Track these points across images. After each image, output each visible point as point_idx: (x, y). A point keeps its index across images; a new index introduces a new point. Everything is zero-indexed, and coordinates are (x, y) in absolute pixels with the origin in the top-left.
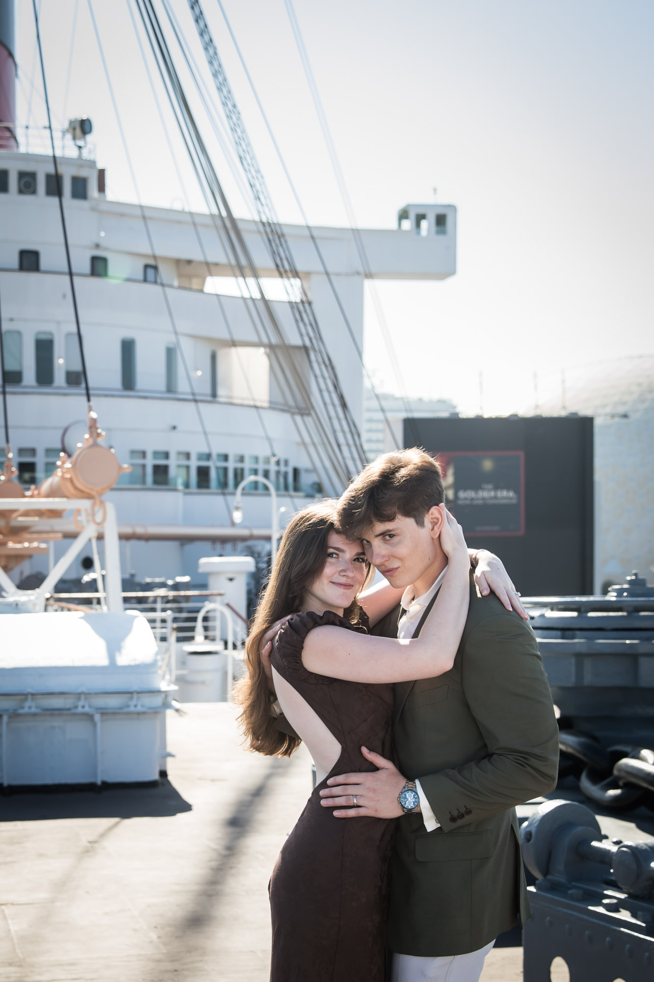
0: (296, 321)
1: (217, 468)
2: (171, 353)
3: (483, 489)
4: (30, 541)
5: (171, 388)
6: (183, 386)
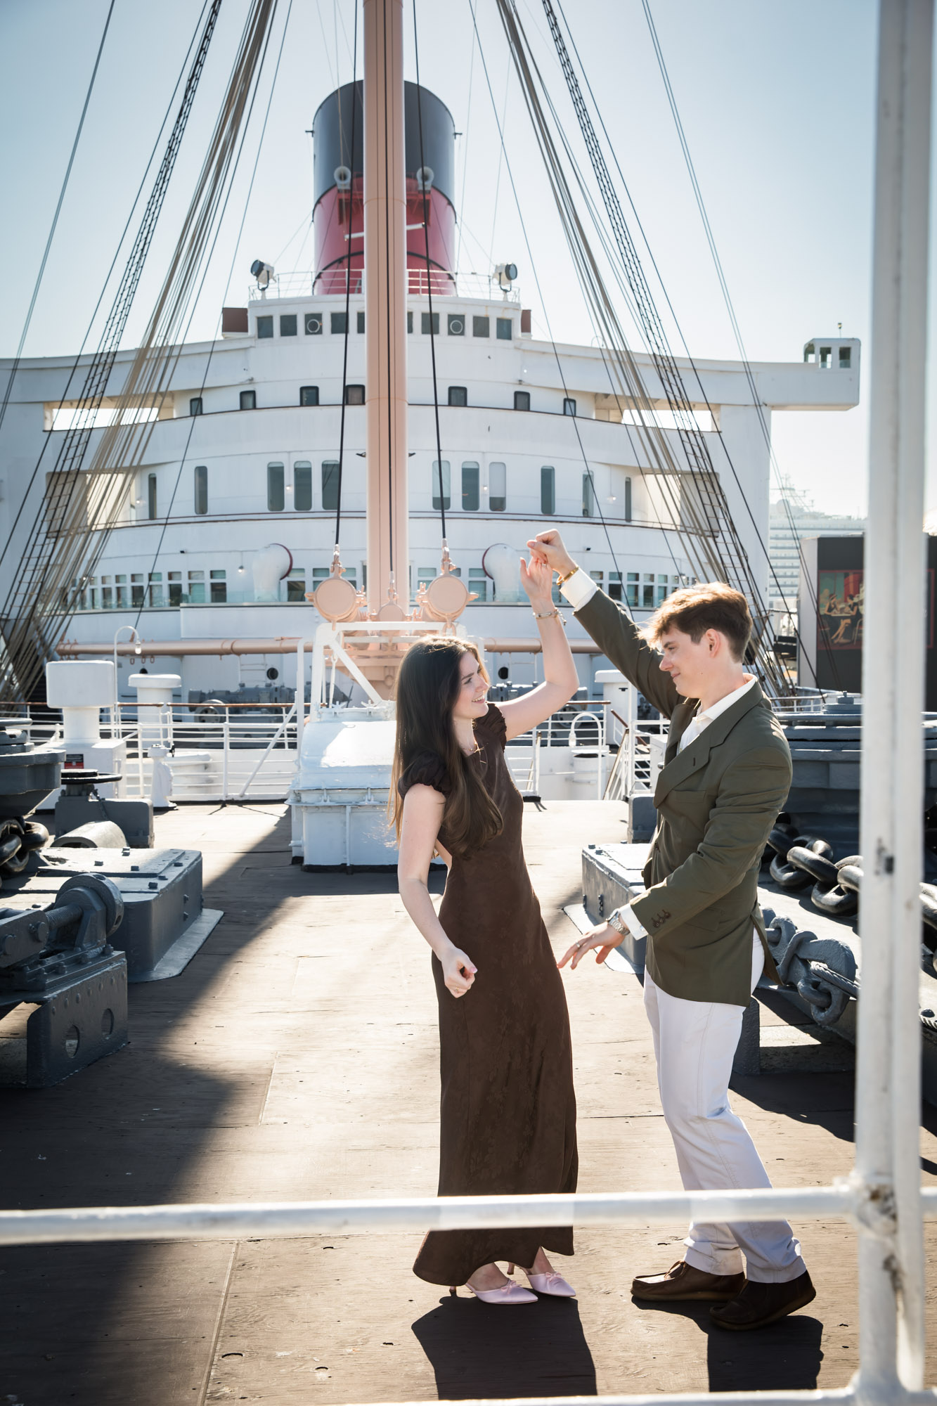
1: (628, 586)
2: (587, 480)
6: (598, 512)
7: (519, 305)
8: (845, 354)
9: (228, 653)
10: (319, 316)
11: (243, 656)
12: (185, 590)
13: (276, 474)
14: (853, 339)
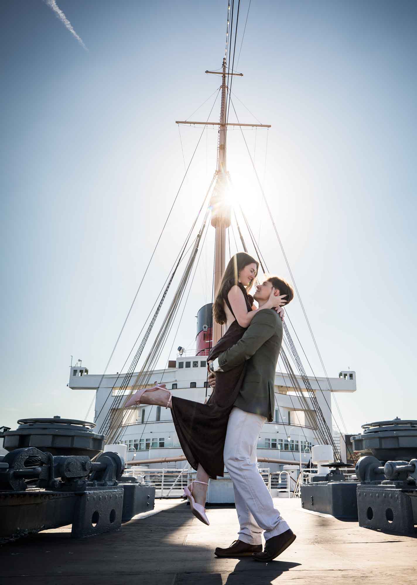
0: (312, 403)
1: (290, 444)
5: (277, 421)
6: (280, 420)
8: (351, 376)
10: (197, 362)
12: (151, 444)
14: (353, 371)
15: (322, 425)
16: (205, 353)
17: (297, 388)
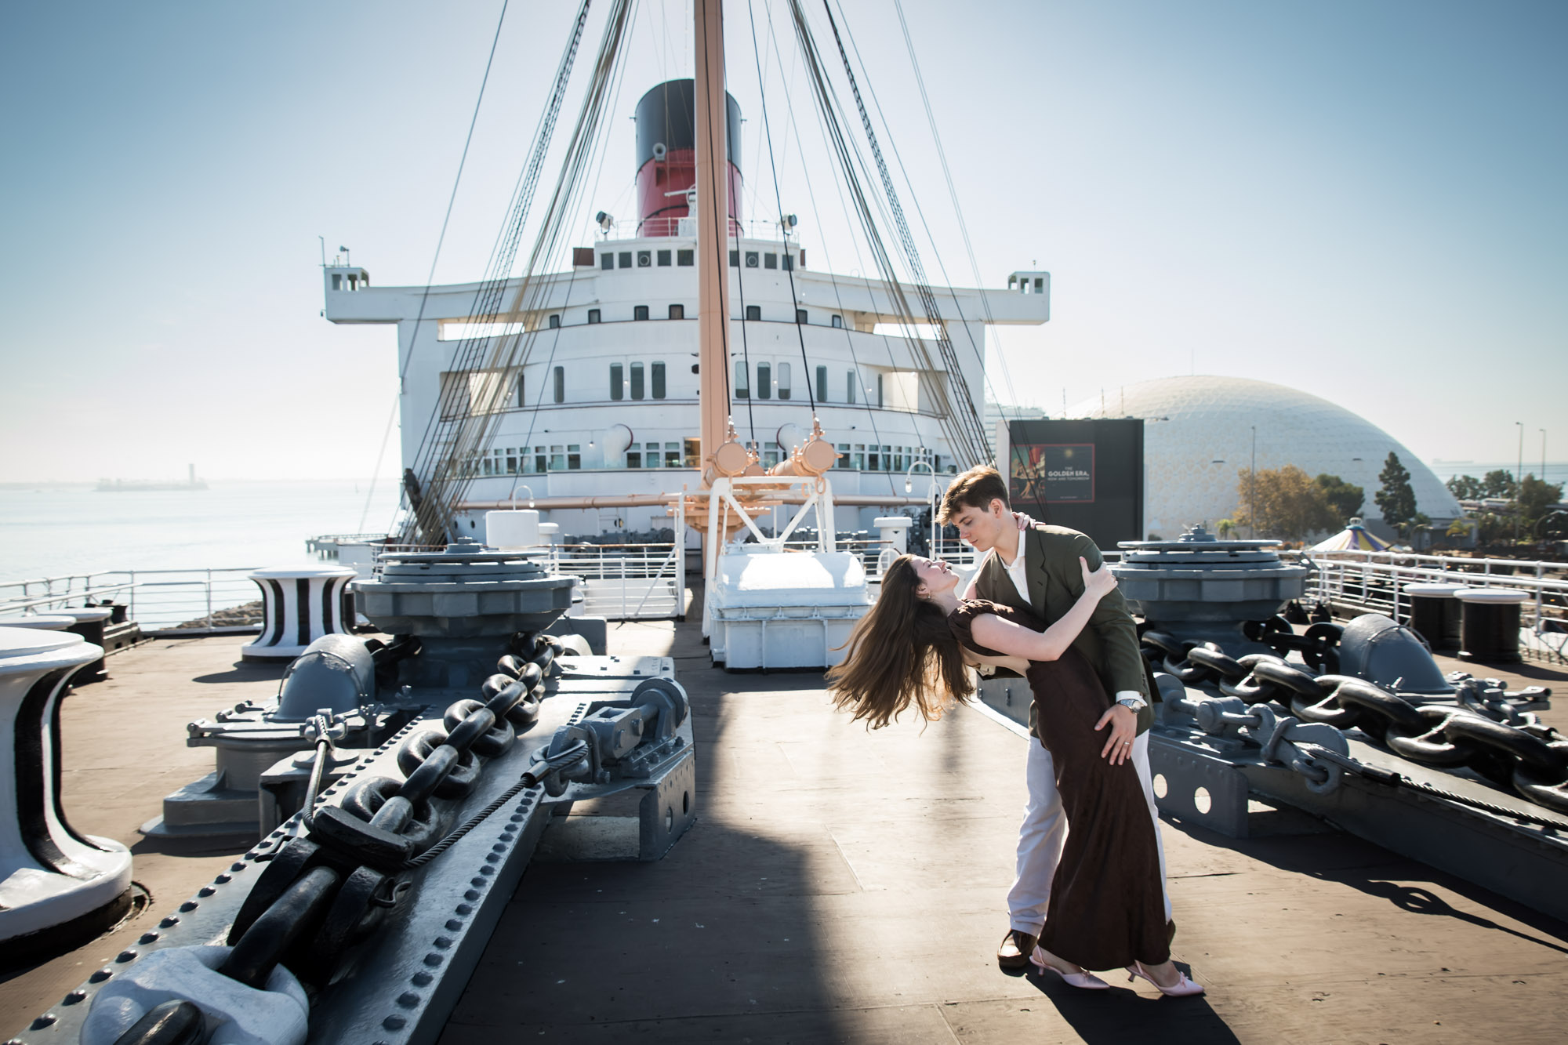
0: (942, 354)
1: (883, 455)
2: (850, 376)
3: (1066, 471)
4: (759, 507)
5: (851, 400)
6: (860, 399)
7: (798, 245)
8: (1039, 283)
9: (589, 507)
10: (648, 253)
11: (601, 509)
12: (548, 460)
13: (616, 373)
14: (1045, 273)
15: (968, 423)
16: (667, 228)
17: (905, 316)
